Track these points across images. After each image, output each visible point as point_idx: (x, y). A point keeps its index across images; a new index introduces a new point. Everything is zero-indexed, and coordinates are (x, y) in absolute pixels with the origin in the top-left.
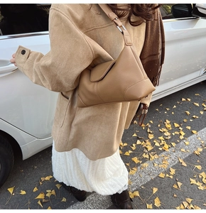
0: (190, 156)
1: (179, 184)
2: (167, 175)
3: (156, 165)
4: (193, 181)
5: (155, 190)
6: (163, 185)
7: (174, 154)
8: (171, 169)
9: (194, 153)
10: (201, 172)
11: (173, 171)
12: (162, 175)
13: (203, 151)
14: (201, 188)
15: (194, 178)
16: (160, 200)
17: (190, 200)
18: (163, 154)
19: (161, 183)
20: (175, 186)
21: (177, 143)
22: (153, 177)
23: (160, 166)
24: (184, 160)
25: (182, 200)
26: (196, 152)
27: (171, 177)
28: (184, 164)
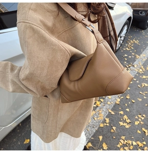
0: (114, 106)
1: (114, 128)
2: (105, 124)
3: (95, 119)
4: (121, 123)
5: (101, 138)
6: (105, 132)
7: (104, 107)
8: (106, 119)
9: (116, 104)
10: (124, 115)
11: (108, 120)
12: (102, 125)
13: (121, 101)
14: (127, 127)
15: (121, 121)
16: (106, 144)
17: (123, 137)
18: (98, 109)
19: (103, 131)
20: (112, 131)
21: (104, 99)
22: (97, 129)
23: (98, 118)
24: (112, 110)
25: (119, 139)
26: (117, 103)
27: (108, 125)
28: (113, 113)
